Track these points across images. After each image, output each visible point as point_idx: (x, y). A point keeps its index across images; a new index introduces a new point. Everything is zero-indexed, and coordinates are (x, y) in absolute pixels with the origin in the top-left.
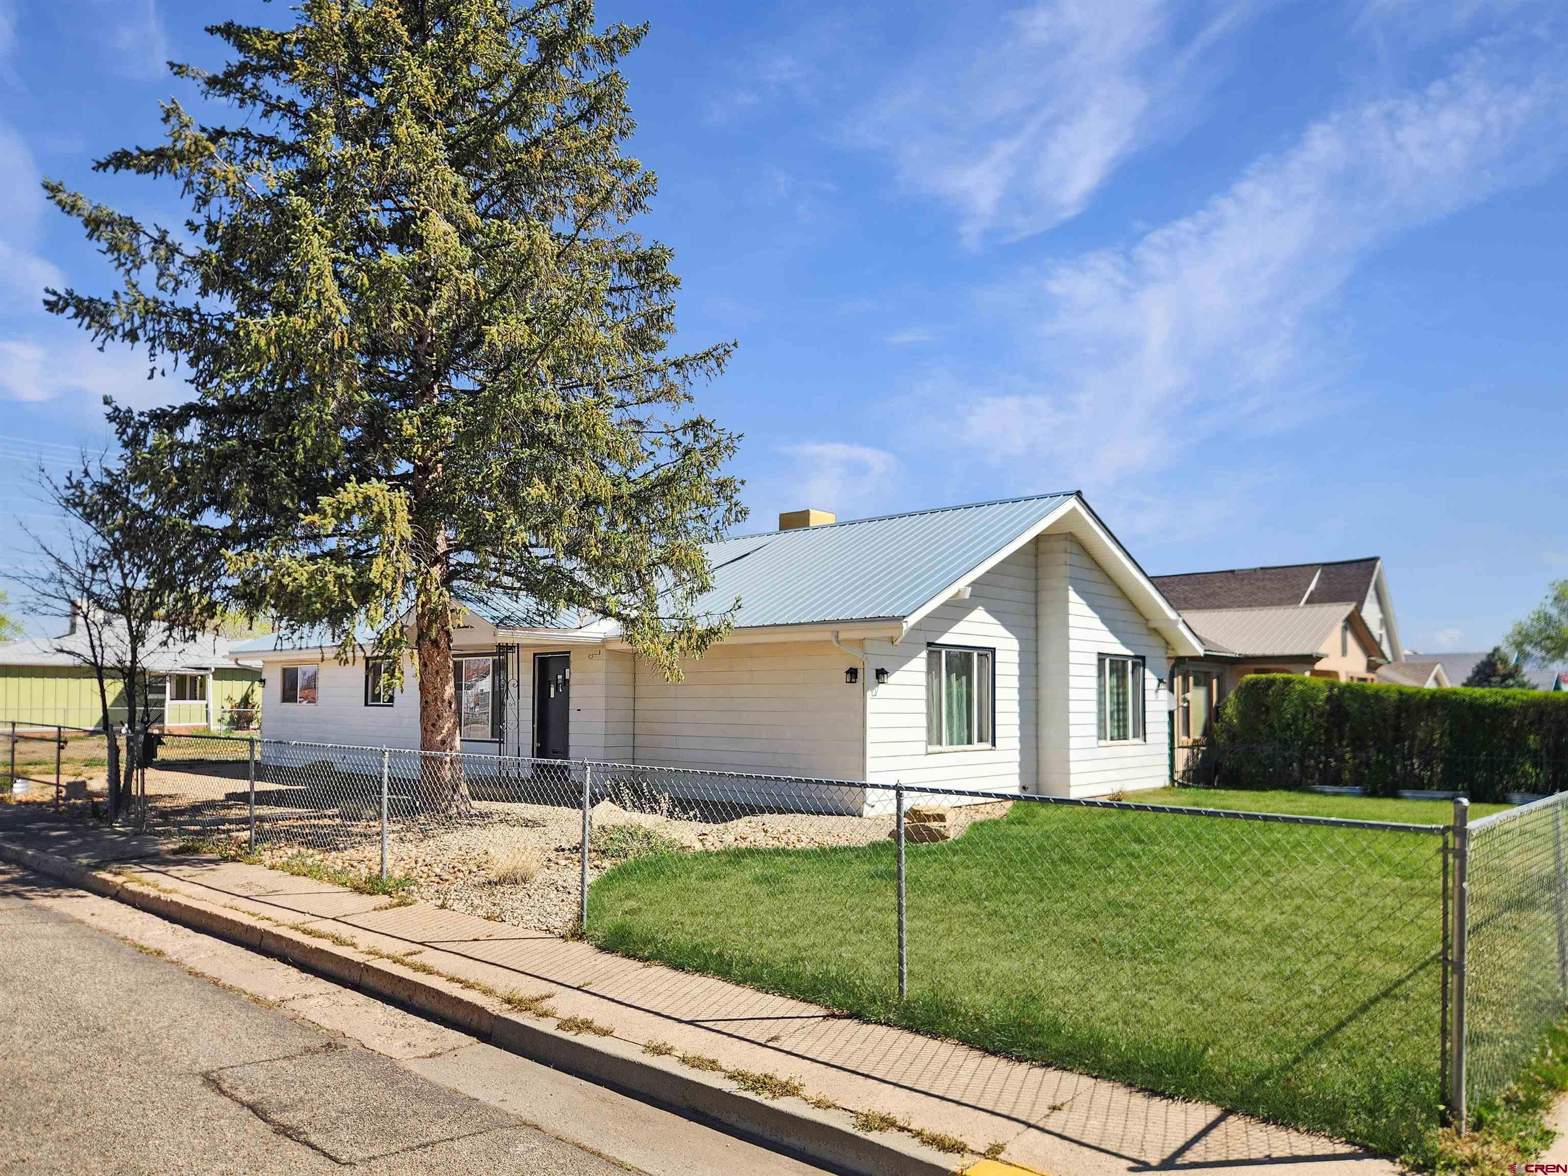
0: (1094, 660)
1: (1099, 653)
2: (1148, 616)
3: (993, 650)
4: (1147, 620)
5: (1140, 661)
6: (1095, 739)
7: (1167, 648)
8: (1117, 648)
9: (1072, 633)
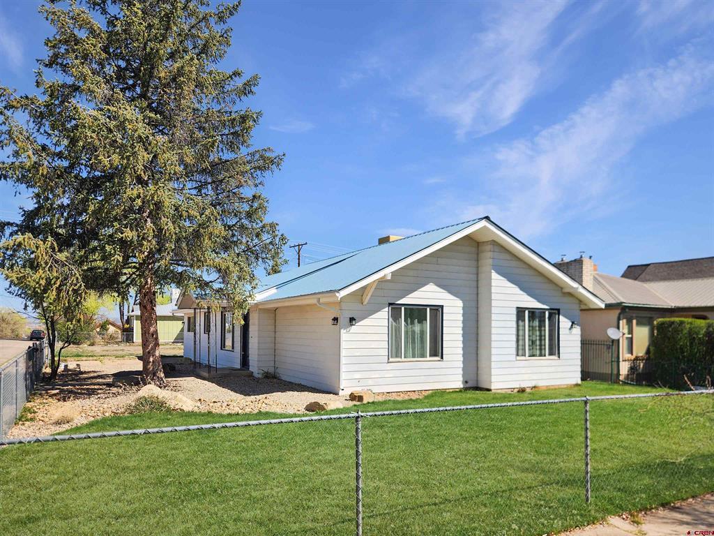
0: (514, 312)
1: (518, 308)
2: (562, 286)
3: (442, 307)
4: (562, 288)
5: (555, 312)
6: (515, 356)
7: (580, 304)
8: (534, 304)
9: (493, 297)
